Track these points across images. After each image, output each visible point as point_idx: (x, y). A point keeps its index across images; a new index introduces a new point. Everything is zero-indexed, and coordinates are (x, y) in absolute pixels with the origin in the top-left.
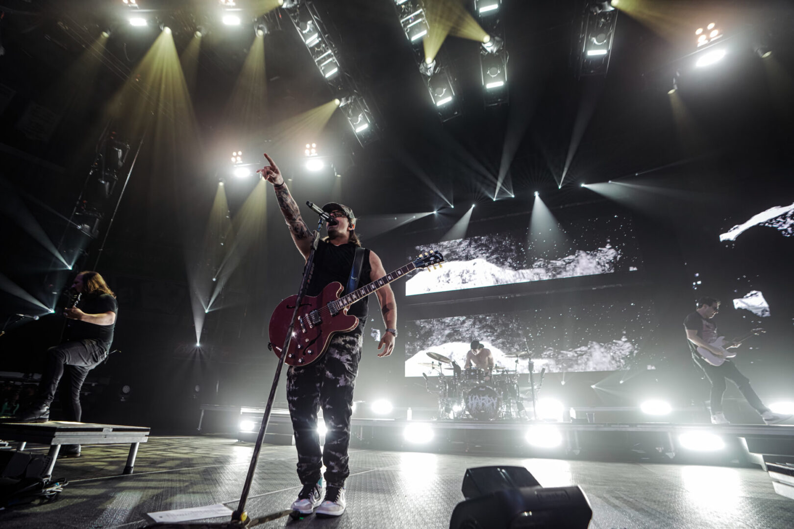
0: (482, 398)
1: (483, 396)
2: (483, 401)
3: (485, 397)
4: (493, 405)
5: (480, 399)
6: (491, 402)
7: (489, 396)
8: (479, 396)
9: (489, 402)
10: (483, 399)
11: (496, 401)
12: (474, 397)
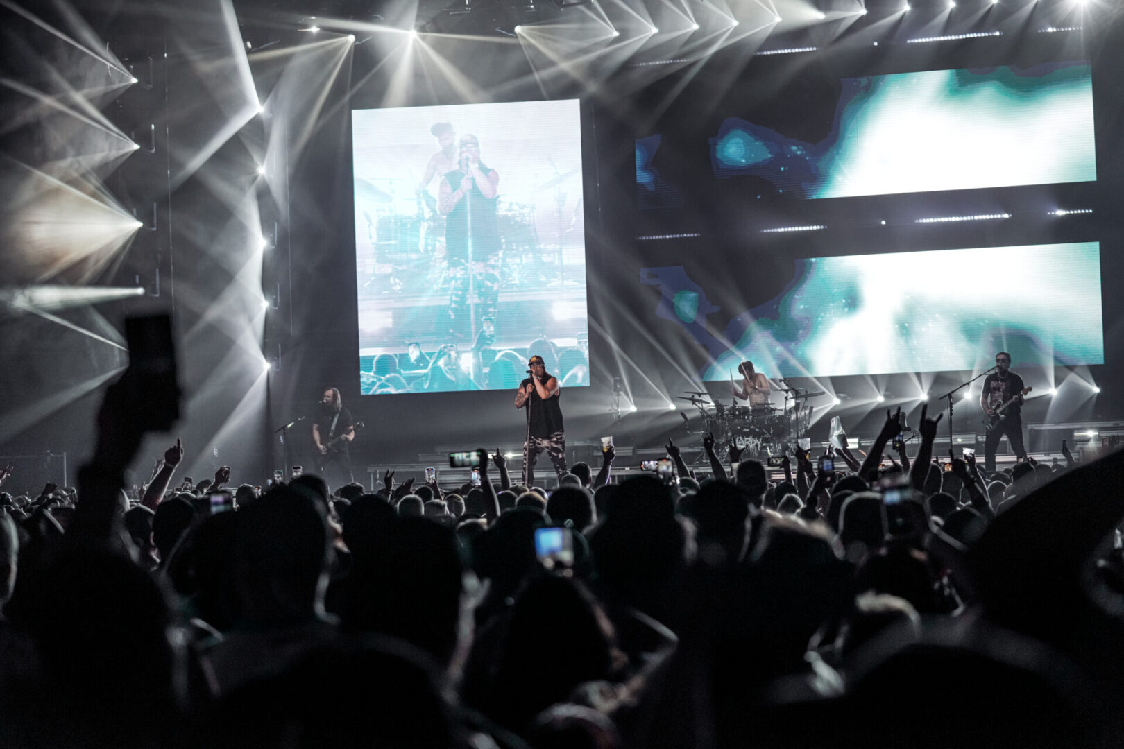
0: (746, 439)
1: (747, 437)
2: (747, 443)
3: (748, 438)
4: (757, 446)
5: (744, 440)
6: (755, 443)
7: (754, 437)
8: (743, 437)
9: (753, 443)
10: (747, 441)
11: (760, 442)
12: (738, 438)
